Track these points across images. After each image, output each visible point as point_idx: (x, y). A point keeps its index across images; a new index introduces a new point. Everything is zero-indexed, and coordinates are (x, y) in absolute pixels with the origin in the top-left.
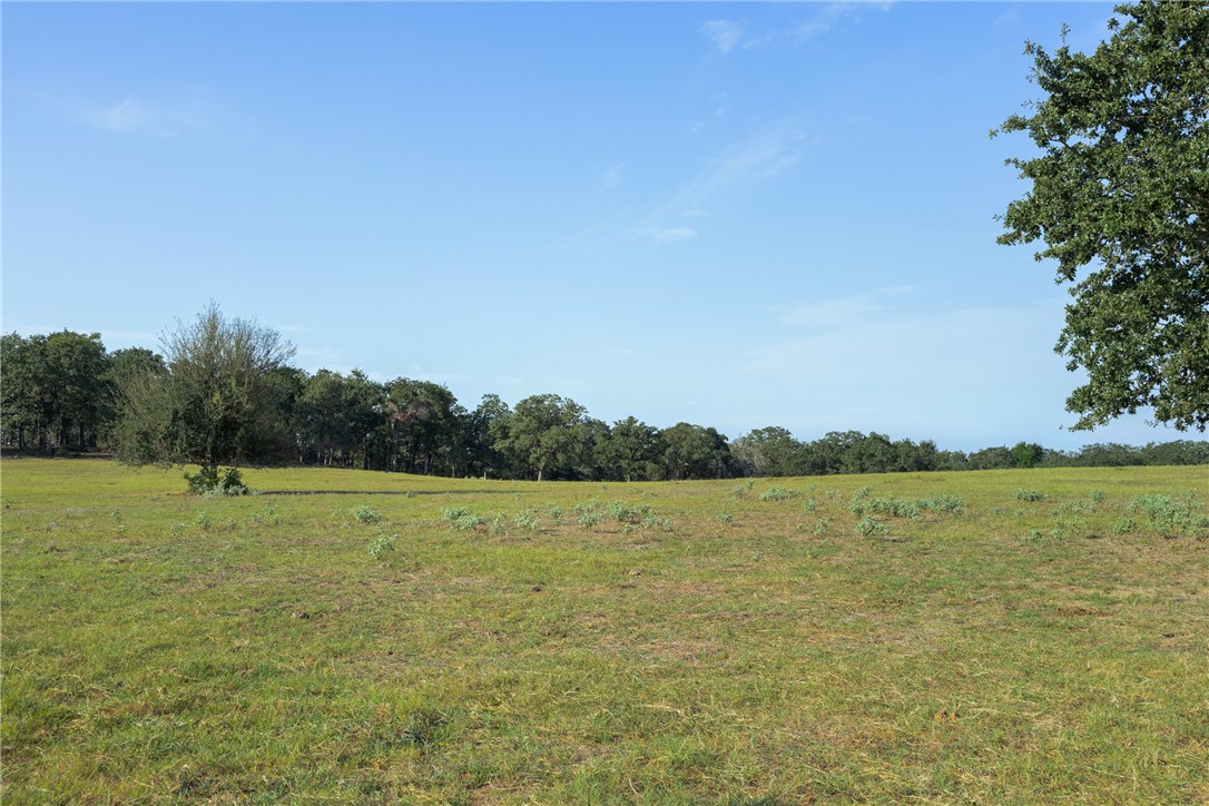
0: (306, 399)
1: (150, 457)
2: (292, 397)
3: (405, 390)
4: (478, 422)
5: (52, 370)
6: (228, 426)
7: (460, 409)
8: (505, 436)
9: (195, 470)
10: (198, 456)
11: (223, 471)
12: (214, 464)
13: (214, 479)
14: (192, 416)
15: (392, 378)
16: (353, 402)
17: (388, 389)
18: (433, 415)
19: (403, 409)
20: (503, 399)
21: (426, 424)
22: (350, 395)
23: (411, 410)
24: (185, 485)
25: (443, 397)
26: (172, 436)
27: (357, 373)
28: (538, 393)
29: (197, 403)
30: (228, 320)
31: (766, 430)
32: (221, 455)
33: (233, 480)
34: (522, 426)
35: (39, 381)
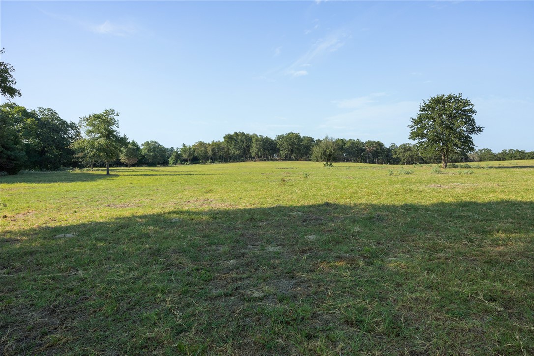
0: (346, 146)
1: (317, 161)
2: (342, 146)
3: (370, 143)
4: (389, 150)
5: (292, 143)
6: (330, 155)
7: (385, 147)
8: (396, 154)
9: (325, 163)
10: (325, 161)
11: (329, 163)
12: (328, 162)
13: (328, 165)
14: (324, 153)
15: (367, 140)
16: (357, 147)
17: (366, 143)
18: (377, 149)
19: (369, 148)
20: (396, 144)
21: (376, 152)
22: (356, 145)
23: (371, 148)
24: (323, 165)
25: (380, 145)
26: (321, 157)
27: (358, 139)
28: (405, 143)
29: (325, 151)
30: (330, 137)
31: (484, 150)
32: (329, 160)
33: (331, 165)
34: (400, 151)
35: (290, 145)
